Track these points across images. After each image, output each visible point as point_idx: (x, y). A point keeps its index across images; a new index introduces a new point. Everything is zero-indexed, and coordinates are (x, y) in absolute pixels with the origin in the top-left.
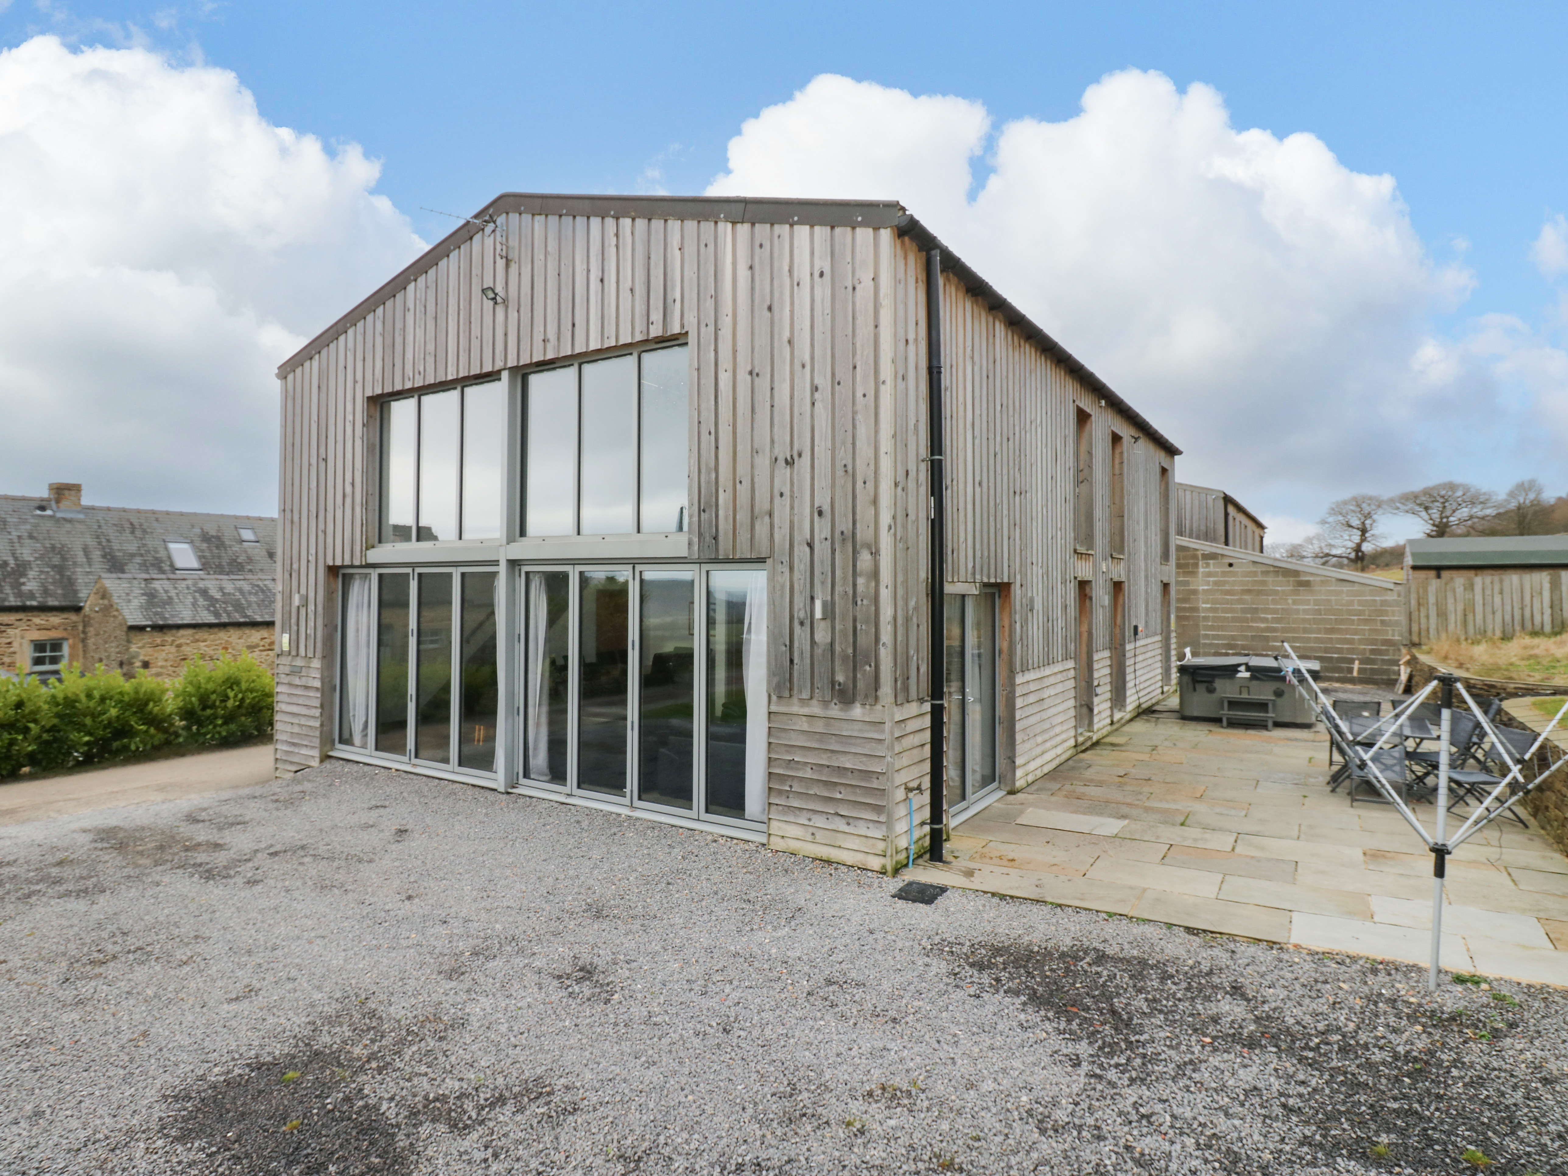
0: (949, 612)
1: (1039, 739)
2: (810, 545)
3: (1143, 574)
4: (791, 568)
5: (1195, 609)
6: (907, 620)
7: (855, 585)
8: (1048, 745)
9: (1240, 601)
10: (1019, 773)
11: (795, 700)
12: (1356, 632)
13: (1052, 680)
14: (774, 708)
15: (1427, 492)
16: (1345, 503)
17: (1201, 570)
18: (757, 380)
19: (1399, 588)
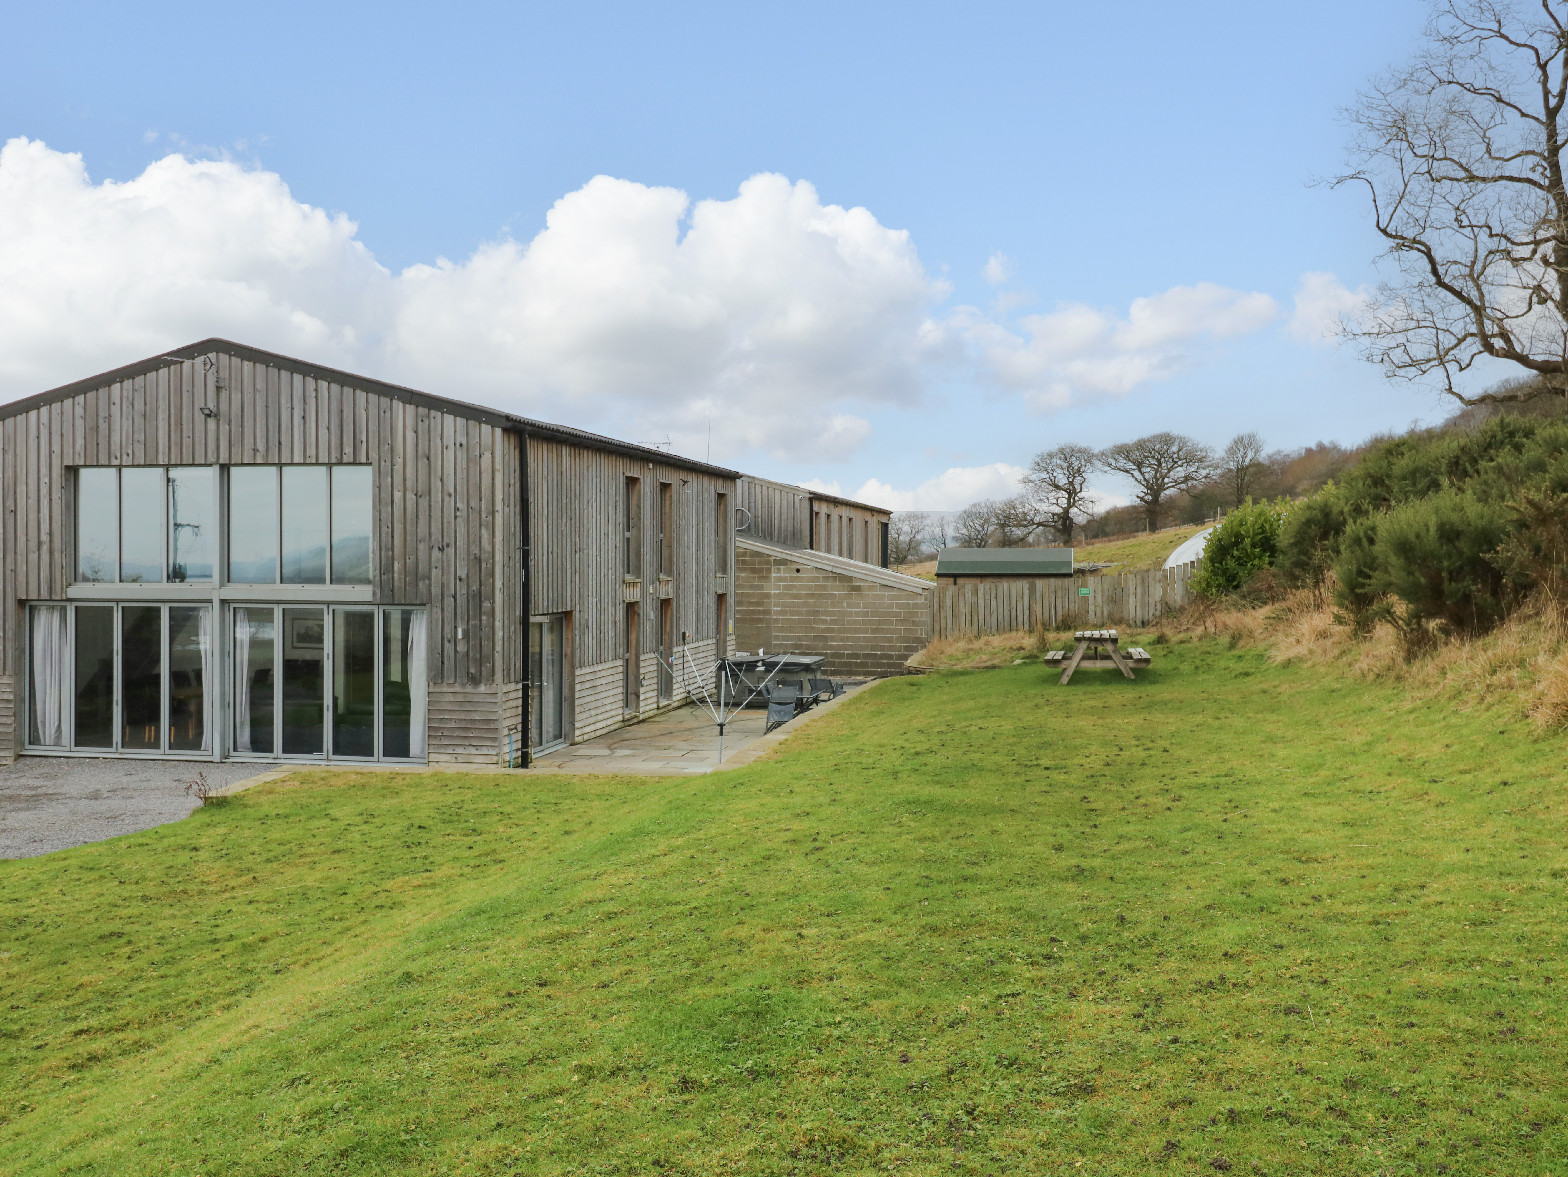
0: (534, 635)
1: (593, 713)
2: (455, 597)
3: (693, 589)
4: (443, 610)
5: (767, 612)
6: (509, 638)
7: (481, 620)
8: (600, 717)
9: (805, 604)
10: (577, 733)
11: (445, 684)
12: (894, 631)
13: (604, 673)
14: (431, 690)
15: (1141, 445)
16: (1051, 456)
17: (773, 575)
18: (420, 500)
19: (926, 593)
